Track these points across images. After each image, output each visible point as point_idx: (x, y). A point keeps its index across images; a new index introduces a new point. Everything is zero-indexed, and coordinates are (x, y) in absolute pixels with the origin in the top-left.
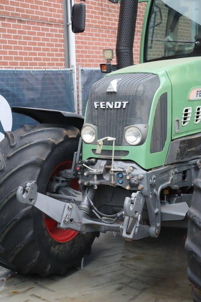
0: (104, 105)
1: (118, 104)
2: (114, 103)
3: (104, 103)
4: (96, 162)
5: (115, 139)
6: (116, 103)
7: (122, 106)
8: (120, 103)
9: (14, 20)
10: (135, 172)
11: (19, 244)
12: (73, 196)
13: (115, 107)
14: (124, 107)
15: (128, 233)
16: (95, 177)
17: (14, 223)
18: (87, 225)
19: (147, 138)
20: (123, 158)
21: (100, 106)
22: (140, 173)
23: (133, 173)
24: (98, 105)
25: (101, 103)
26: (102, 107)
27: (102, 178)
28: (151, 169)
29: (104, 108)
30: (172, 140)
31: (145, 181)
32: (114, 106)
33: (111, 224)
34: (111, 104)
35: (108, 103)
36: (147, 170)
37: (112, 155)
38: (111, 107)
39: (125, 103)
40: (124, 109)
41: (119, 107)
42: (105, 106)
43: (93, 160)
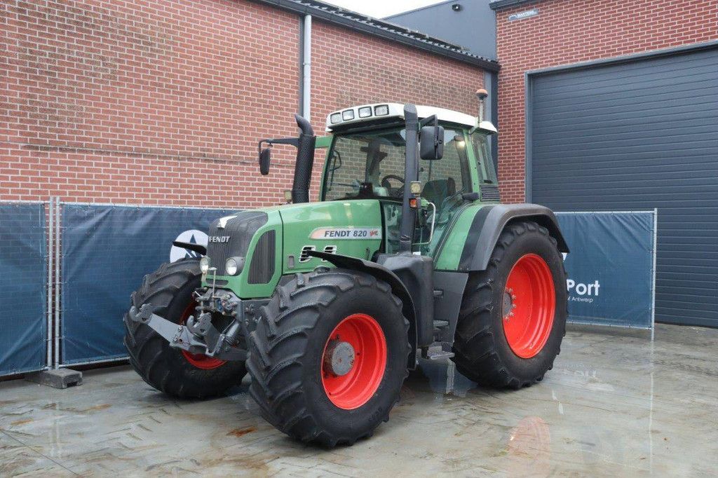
0: (215, 239)
3: (215, 237)
4: (207, 290)
5: (215, 269)
6: (222, 238)
8: (225, 238)
9: (236, 163)
10: (232, 300)
13: (222, 241)
14: (227, 241)
15: (210, 352)
16: (202, 303)
18: (197, 347)
19: (243, 270)
20: (224, 287)
22: (235, 300)
23: (229, 301)
26: (213, 241)
27: (208, 305)
28: (250, 299)
30: (282, 275)
31: (239, 308)
34: (219, 238)
35: (217, 238)
36: (242, 299)
38: (219, 241)
39: (228, 237)
41: (224, 241)
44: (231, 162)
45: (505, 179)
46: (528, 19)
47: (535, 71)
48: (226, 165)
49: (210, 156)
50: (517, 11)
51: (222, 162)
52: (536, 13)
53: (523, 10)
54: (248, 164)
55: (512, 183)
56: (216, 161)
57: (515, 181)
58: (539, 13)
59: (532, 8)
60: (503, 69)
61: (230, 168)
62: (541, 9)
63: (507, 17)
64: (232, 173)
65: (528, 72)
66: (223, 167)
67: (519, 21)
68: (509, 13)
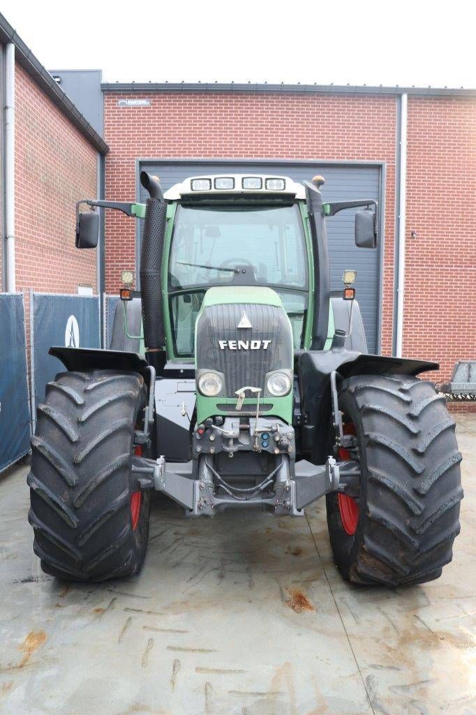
0: (235, 345)
1: (256, 344)
2: (250, 343)
3: (235, 342)
4: (224, 421)
5: (260, 390)
6: (253, 342)
7: (262, 347)
8: (259, 343)
10: (283, 431)
11: (112, 546)
12: (147, 466)
13: (253, 347)
14: (265, 347)
16: (231, 442)
17: (108, 516)
20: (267, 413)
21: (228, 347)
22: (288, 431)
23: (281, 432)
24: (226, 345)
25: (231, 343)
26: (231, 348)
27: (239, 443)
29: (236, 348)
32: (250, 347)
33: (247, 500)
34: (246, 343)
35: (241, 343)
37: (255, 410)
38: (246, 347)
39: (266, 343)
40: (265, 350)
41: (258, 347)
42: (237, 347)
43: (220, 418)
45: (113, 262)
46: (140, 108)
47: (146, 159)
50: (128, 98)
52: (148, 103)
53: (135, 98)
55: (121, 266)
57: (124, 264)
58: (152, 104)
59: (145, 98)
60: (110, 152)
62: (155, 101)
63: (116, 101)
65: (140, 159)
67: (130, 108)
68: (118, 98)
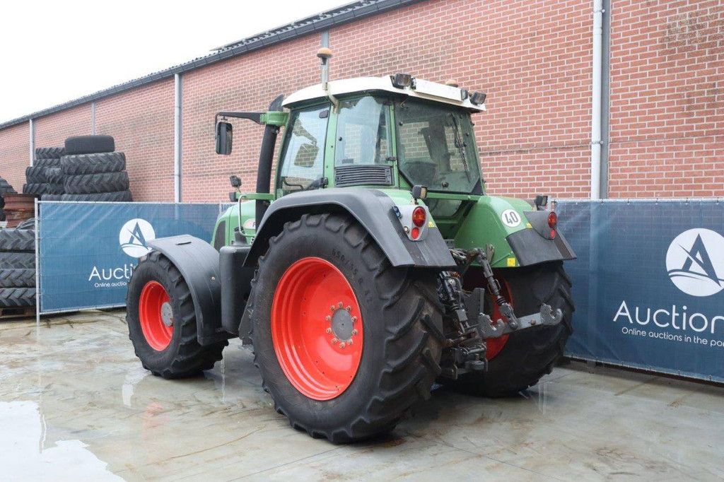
44: (506, 153)
48: (501, 156)
49: (485, 150)
51: (497, 153)
54: (525, 151)
56: (491, 154)
61: (505, 159)
64: (508, 164)
66: (497, 159)
